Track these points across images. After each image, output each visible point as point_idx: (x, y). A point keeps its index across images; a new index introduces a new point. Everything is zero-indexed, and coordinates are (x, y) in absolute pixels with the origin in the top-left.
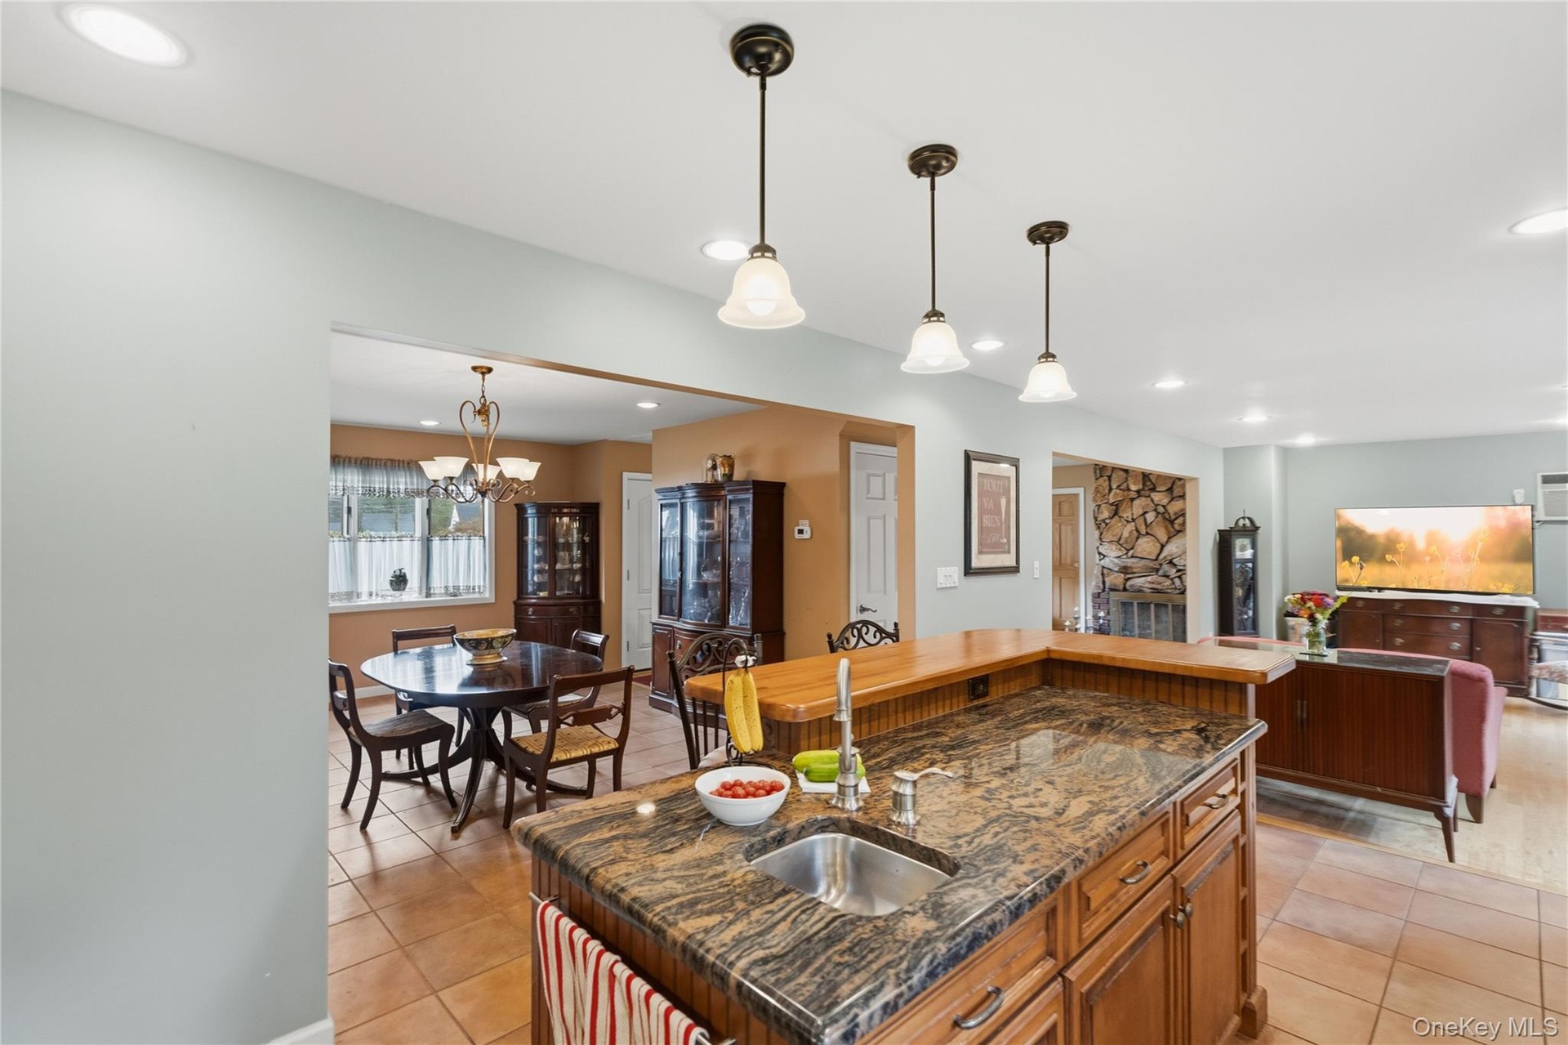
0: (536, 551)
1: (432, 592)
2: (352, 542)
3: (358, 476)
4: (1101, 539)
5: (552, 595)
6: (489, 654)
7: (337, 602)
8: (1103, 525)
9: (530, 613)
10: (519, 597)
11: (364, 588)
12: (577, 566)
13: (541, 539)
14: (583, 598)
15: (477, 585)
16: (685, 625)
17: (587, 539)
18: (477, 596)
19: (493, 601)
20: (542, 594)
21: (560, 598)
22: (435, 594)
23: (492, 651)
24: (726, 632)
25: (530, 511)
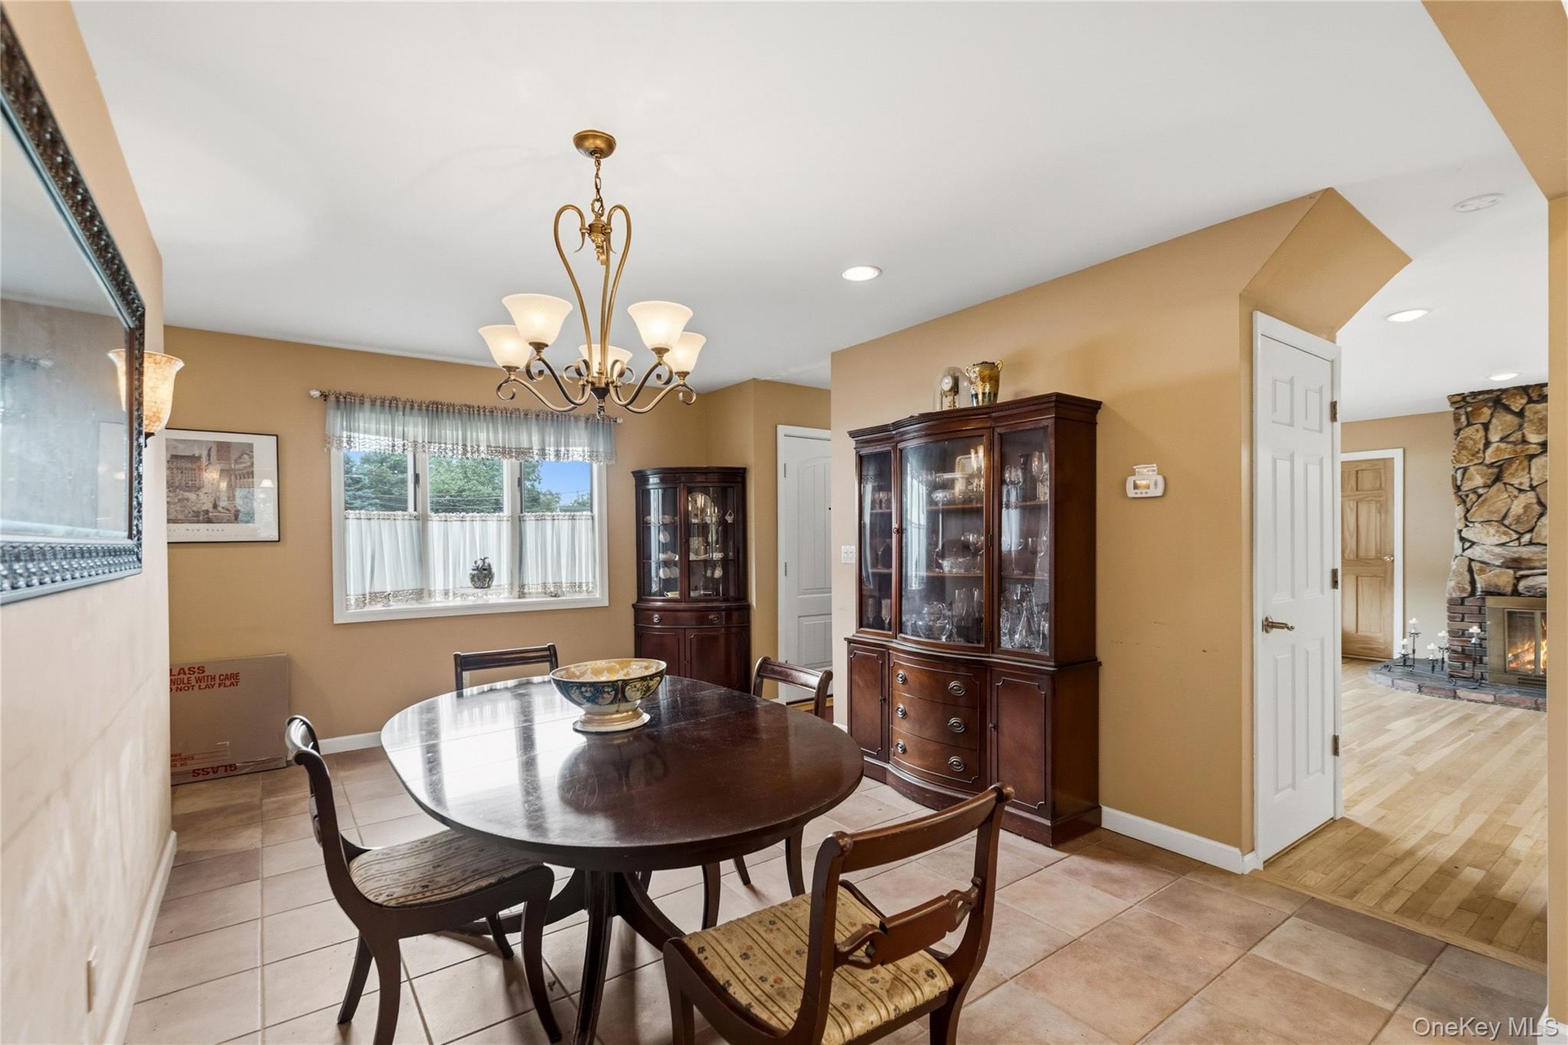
0: (661, 536)
1: (526, 590)
2: (421, 521)
3: (423, 427)
4: (1466, 519)
5: (685, 597)
6: (617, 712)
7: (400, 603)
8: (1472, 497)
9: (655, 620)
10: (640, 599)
11: (437, 583)
12: (717, 556)
13: (668, 519)
14: (726, 600)
15: (584, 581)
16: (904, 644)
17: (729, 519)
18: (584, 596)
19: (606, 603)
20: (670, 595)
21: (697, 600)
22: (530, 593)
23: (623, 706)
24: (995, 659)
25: (653, 480)
